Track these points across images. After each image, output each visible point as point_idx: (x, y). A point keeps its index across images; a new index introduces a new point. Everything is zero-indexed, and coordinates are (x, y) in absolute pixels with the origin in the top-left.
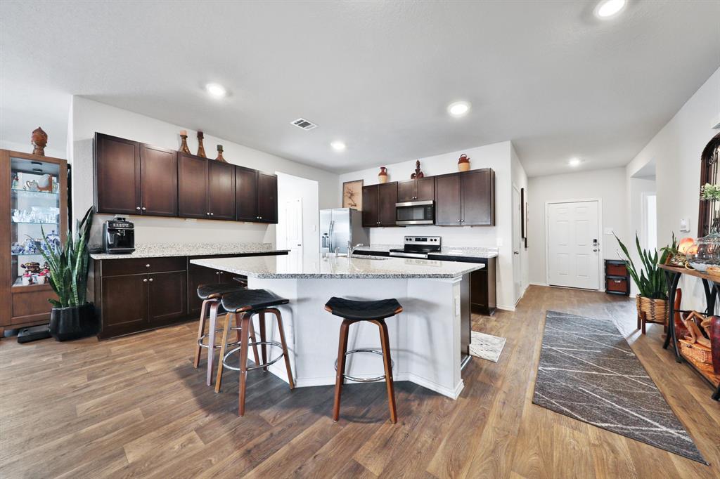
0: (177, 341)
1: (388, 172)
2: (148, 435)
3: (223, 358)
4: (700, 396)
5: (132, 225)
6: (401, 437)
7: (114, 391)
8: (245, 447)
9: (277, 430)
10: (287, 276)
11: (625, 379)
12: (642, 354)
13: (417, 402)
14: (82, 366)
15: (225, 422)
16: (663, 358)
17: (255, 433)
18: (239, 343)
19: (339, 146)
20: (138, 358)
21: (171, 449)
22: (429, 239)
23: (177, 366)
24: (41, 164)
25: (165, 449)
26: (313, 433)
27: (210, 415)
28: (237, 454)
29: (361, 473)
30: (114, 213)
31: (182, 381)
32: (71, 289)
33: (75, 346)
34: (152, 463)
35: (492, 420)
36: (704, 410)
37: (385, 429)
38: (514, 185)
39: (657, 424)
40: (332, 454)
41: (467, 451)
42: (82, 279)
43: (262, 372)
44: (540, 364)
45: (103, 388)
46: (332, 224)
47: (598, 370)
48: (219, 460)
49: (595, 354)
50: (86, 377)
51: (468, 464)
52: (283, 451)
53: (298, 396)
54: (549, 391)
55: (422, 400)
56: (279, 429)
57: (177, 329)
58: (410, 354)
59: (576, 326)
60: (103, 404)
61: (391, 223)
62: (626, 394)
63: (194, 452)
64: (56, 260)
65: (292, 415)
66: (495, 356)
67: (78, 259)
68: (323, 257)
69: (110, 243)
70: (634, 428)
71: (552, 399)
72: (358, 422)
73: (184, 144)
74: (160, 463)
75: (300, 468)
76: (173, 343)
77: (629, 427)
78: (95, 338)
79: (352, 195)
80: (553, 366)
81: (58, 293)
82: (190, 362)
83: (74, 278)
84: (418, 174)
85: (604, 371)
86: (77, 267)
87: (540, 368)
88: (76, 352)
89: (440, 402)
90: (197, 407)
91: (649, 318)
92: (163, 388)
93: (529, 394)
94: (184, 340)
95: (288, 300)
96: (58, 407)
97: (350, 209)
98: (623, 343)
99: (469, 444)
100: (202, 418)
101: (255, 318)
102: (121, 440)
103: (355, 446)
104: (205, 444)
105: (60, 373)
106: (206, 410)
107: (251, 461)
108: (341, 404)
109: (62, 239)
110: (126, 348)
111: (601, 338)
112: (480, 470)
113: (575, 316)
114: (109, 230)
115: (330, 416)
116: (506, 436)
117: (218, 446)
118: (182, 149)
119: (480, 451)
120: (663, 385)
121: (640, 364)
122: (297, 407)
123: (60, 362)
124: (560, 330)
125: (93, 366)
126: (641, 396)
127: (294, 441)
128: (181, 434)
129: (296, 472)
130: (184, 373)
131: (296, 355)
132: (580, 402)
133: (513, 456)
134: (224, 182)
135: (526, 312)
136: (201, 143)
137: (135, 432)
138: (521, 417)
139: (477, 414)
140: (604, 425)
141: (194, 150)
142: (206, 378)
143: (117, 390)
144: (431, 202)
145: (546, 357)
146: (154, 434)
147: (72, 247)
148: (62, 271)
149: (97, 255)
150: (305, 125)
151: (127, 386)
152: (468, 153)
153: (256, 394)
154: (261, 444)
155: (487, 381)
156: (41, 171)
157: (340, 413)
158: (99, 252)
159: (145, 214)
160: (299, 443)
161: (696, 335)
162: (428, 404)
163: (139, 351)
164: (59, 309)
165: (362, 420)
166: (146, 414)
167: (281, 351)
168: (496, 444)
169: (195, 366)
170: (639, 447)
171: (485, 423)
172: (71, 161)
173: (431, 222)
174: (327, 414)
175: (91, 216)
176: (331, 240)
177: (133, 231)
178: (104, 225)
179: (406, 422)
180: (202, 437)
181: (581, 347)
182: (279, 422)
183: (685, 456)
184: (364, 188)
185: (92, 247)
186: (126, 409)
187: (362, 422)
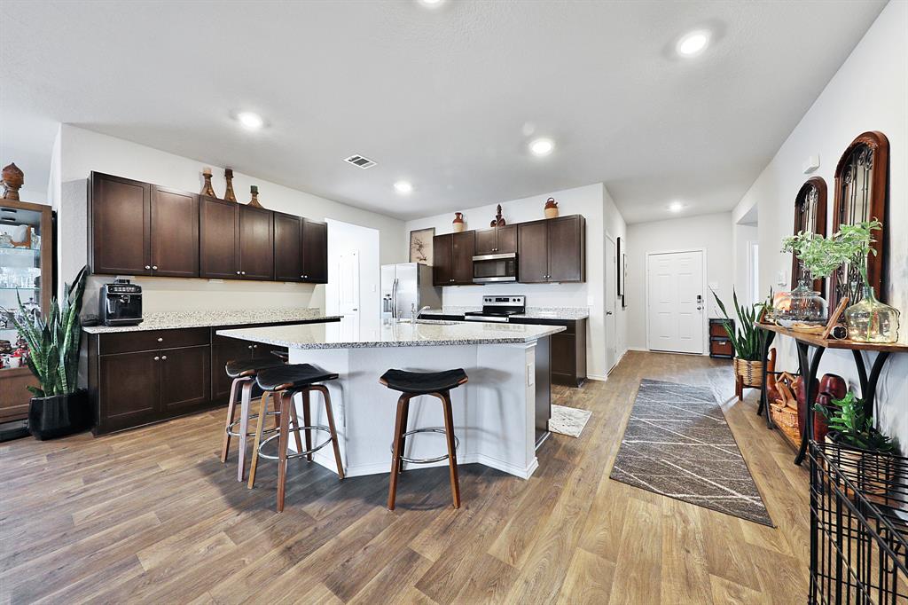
0: (199, 433)
1: (465, 219)
2: (167, 540)
3: (257, 447)
4: (783, 462)
5: (139, 289)
6: (463, 521)
7: (120, 495)
8: (284, 545)
9: (321, 525)
10: (335, 346)
11: (711, 449)
12: (735, 423)
13: (484, 485)
14: (76, 468)
15: (260, 520)
16: (755, 425)
17: (297, 529)
18: (278, 429)
19: (404, 188)
20: (150, 454)
21: (196, 552)
22: (511, 299)
23: (200, 462)
24: (15, 211)
25: (187, 553)
26: (363, 525)
27: (243, 514)
28: (274, 552)
29: (416, 561)
30: (115, 274)
31: (206, 478)
32: (58, 372)
33: (64, 445)
34: (173, 569)
35: (564, 498)
36: (783, 476)
37: (447, 514)
38: (607, 234)
39: (734, 492)
40: (384, 544)
41: (533, 530)
42: (72, 359)
43: (306, 462)
44: (625, 437)
45: (106, 492)
46: (396, 283)
47: (685, 441)
48: (254, 560)
49: (685, 424)
50: (81, 480)
51: (533, 543)
52: (329, 545)
53: (348, 487)
54: (630, 465)
55: (490, 482)
56: (325, 522)
57: (197, 418)
58: (479, 432)
59: (670, 395)
60: (106, 509)
61: (467, 281)
62: (708, 464)
63: (224, 554)
64: (37, 336)
65: (341, 507)
66: (576, 432)
67: (67, 334)
68: (385, 324)
69: (110, 312)
70: (709, 497)
71: (631, 472)
72: (416, 509)
73: (208, 185)
74: (182, 568)
75: (348, 561)
76: (192, 436)
77: (704, 497)
78: (90, 434)
79: (421, 246)
80: (639, 439)
81: (40, 378)
82: (216, 456)
83: (62, 359)
84: (499, 221)
85: (690, 441)
86: (65, 344)
87: (623, 442)
88: (66, 452)
89: (509, 483)
90: (225, 506)
91: (746, 382)
92: (182, 488)
93: (608, 470)
94: (207, 431)
95: (337, 375)
96: (49, 517)
97: (418, 264)
98: (718, 411)
99: (536, 524)
100: (233, 517)
101: (298, 397)
102: (133, 547)
103: (411, 535)
104: (236, 544)
105: (46, 477)
106: (237, 509)
107: (291, 558)
108: (397, 493)
109: (43, 309)
110: (132, 444)
111: (694, 407)
112: (545, 548)
113: (672, 384)
114: (109, 296)
115: (385, 505)
116: (576, 513)
117: (252, 546)
118: (205, 191)
119: (547, 530)
120: (749, 453)
121: (730, 432)
122: (346, 499)
123: (45, 465)
124: (653, 400)
125: (90, 467)
126: (723, 465)
127: (342, 534)
128: (208, 536)
129: (343, 565)
130: (208, 469)
131: (346, 440)
132: (660, 474)
133: (580, 533)
134: (259, 231)
135: (619, 381)
136: (229, 184)
137: (150, 537)
138: (595, 493)
139: (548, 493)
140: (679, 496)
141: (220, 193)
142: (237, 473)
143: (124, 492)
144: (513, 255)
145: (632, 430)
146: (174, 538)
147: (58, 319)
148: (45, 351)
149: (94, 328)
150: (362, 162)
151: (136, 487)
152: (556, 197)
153: (298, 487)
154: (303, 539)
155: (564, 458)
156: (14, 220)
157: (396, 502)
158: (95, 324)
159: (155, 274)
160: (347, 536)
161: (786, 398)
162: (497, 485)
163: (149, 447)
164: (41, 399)
165: (420, 508)
166: (162, 517)
167: (329, 436)
168: (565, 522)
169: (223, 460)
170: (711, 516)
171: (556, 501)
172: (57, 208)
173: (514, 278)
174: (381, 503)
175: (84, 278)
176: (395, 302)
177: (140, 296)
178: (102, 290)
179: (470, 506)
180: (233, 538)
181: (671, 418)
182: (324, 516)
183: (755, 521)
184: (435, 238)
185: (85, 317)
186: (136, 513)
187: (422, 510)
